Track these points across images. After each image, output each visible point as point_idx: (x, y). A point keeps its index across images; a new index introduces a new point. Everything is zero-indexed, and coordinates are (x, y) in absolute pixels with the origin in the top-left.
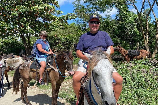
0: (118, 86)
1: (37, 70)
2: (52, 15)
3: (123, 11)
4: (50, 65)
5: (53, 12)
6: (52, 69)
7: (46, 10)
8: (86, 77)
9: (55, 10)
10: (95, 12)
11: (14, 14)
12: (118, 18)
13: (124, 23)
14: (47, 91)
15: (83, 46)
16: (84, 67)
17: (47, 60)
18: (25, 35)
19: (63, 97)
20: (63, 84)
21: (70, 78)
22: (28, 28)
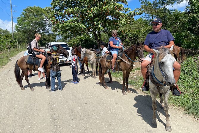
0: (176, 71)
1: (111, 61)
2: (120, 12)
3: (194, 3)
4: (120, 57)
5: (122, 10)
6: (122, 61)
7: (115, 8)
8: (151, 64)
9: (123, 8)
10: (163, 7)
11: (90, 15)
12: (188, 10)
13: (195, 15)
14: (118, 79)
15: (149, 42)
16: (150, 57)
17: (118, 53)
18: (97, 32)
19: (131, 84)
20: (131, 74)
21: (137, 70)
22: (100, 26)
